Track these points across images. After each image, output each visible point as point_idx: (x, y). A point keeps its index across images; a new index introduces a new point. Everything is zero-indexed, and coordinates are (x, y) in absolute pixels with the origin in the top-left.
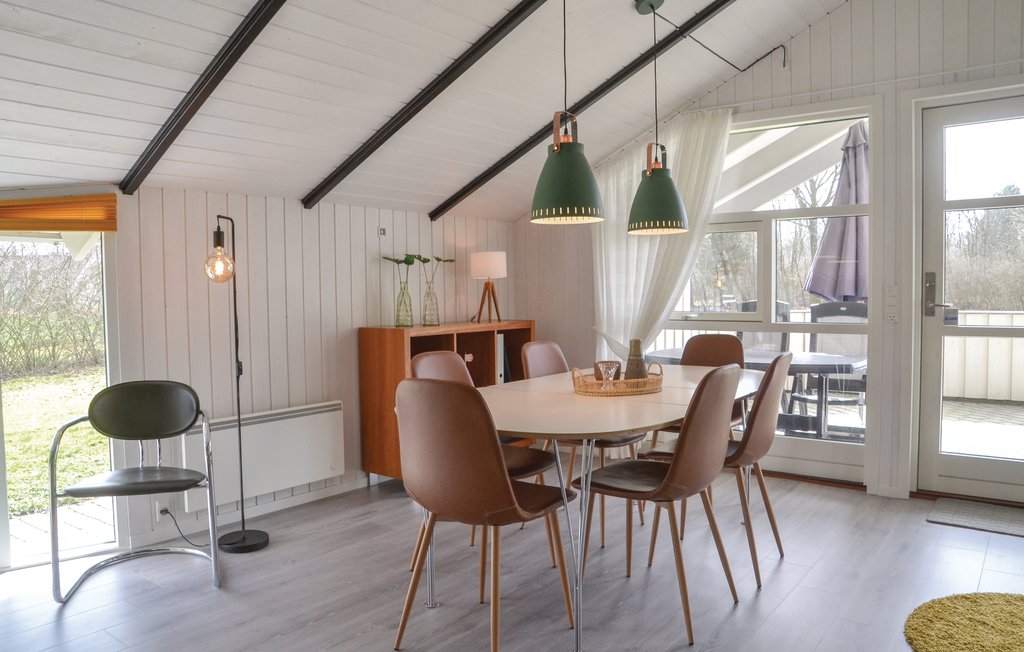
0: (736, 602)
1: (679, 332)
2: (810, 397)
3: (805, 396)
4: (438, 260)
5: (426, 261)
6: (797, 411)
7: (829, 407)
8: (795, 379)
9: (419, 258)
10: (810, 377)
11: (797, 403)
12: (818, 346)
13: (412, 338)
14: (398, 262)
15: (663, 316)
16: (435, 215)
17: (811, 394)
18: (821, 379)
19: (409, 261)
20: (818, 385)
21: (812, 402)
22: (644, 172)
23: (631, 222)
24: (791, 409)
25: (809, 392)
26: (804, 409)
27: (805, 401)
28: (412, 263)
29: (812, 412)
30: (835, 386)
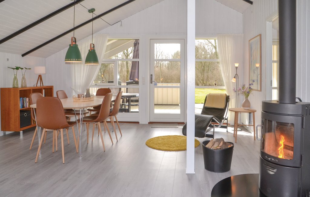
0: (113, 144)
1: (95, 88)
2: (126, 104)
3: (125, 104)
4: (26, 68)
5: (22, 69)
6: (123, 108)
7: (131, 106)
8: (123, 100)
9: (20, 68)
10: (126, 99)
11: (123, 106)
12: (128, 92)
13: (20, 90)
14: (14, 69)
15: (90, 84)
16: (23, 55)
17: (127, 103)
18: (129, 99)
19: (17, 68)
20: (128, 101)
21: (127, 105)
22: (89, 50)
23: (86, 61)
24: (122, 107)
25: (126, 103)
26: (125, 107)
27: (125, 105)
28: (18, 69)
29: (127, 108)
30: (132, 101)
